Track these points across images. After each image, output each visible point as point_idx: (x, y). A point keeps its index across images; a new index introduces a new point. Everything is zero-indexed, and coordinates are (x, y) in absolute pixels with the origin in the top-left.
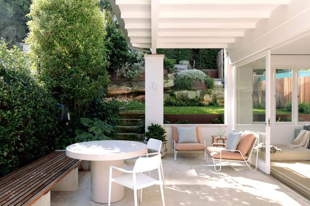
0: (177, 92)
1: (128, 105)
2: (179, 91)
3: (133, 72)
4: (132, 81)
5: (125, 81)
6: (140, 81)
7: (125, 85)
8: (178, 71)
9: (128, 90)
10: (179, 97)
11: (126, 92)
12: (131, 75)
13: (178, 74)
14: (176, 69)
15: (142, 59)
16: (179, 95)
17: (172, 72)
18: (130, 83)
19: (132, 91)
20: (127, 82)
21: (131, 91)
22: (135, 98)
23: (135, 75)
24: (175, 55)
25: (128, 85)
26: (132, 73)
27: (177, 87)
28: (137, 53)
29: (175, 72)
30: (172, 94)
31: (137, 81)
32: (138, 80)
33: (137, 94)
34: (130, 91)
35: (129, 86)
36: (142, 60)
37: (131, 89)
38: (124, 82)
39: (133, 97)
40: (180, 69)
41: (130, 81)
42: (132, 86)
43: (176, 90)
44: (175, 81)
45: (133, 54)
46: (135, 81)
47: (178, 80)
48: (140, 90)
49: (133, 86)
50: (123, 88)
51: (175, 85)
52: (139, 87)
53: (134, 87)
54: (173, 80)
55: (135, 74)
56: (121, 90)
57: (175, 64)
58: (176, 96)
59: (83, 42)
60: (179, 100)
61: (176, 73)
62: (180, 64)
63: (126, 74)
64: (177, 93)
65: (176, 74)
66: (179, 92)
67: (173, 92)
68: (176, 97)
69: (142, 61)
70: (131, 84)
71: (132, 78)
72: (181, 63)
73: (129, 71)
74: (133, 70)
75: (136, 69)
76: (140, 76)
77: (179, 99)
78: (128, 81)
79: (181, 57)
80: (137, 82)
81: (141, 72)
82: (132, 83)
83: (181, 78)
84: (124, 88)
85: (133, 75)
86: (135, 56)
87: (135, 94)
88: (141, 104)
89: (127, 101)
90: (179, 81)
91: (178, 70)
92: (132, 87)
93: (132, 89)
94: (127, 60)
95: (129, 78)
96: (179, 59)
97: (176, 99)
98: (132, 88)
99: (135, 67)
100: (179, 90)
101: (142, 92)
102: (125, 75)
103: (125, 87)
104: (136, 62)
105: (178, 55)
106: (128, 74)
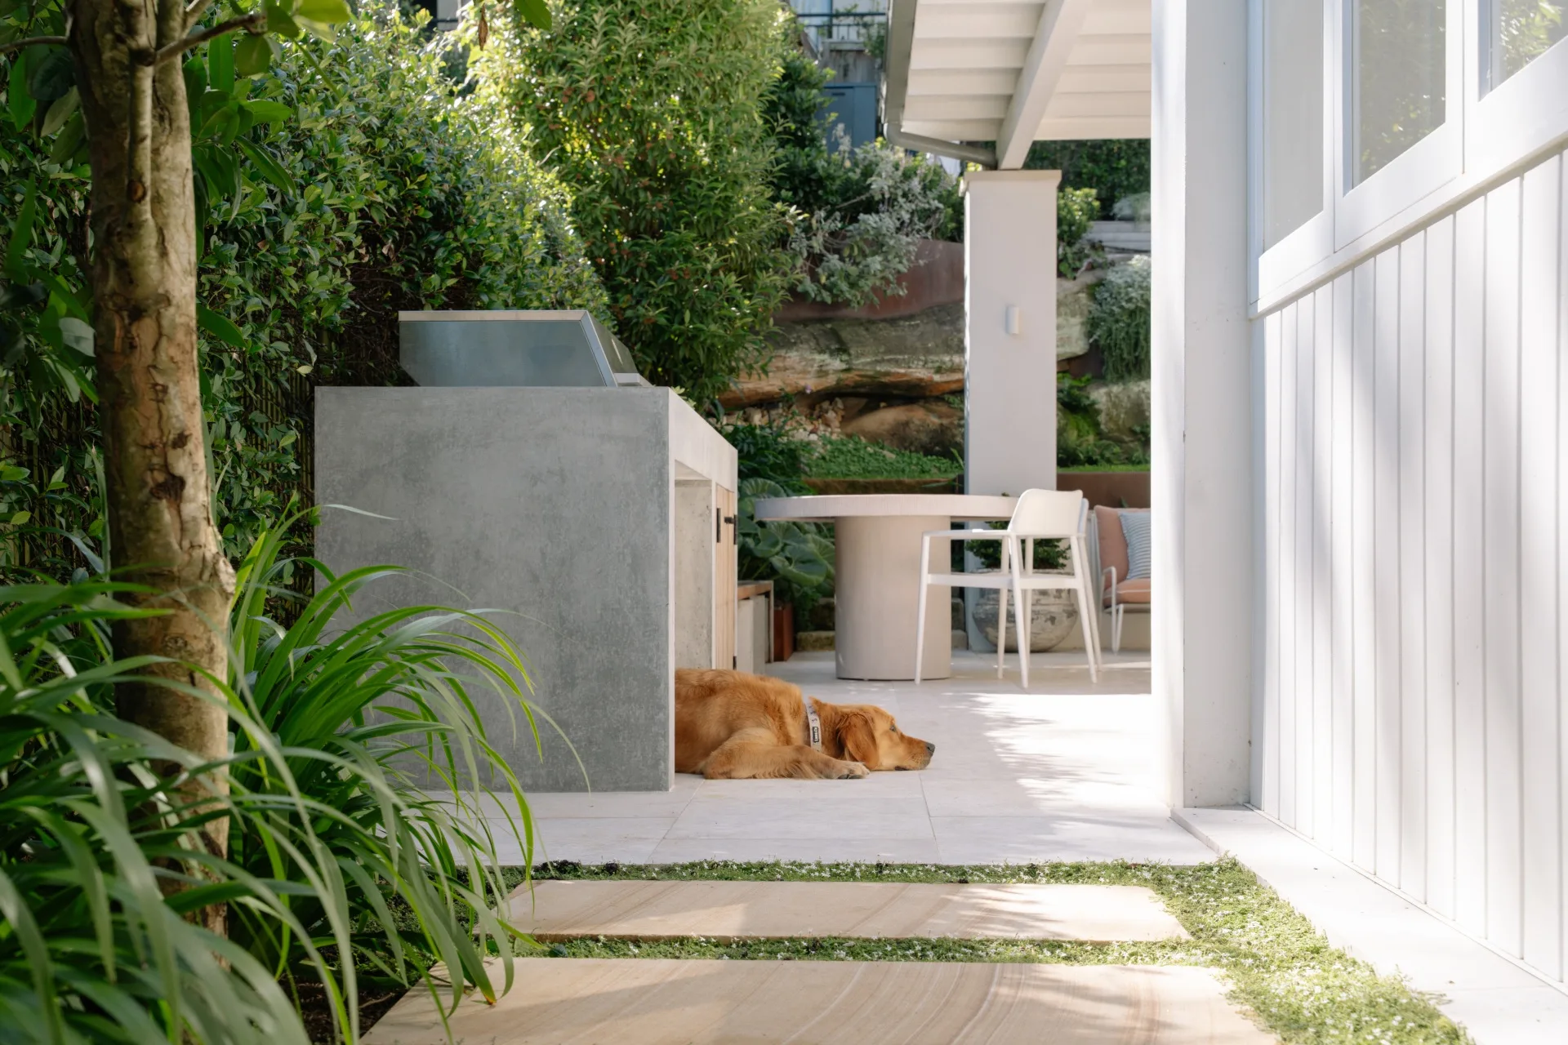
0: (1103, 391)
1: (823, 458)
2: (1116, 383)
3: (853, 270)
4: (843, 319)
5: (805, 322)
6: (884, 320)
7: (807, 341)
8: (1112, 264)
9: (822, 372)
10: (1116, 423)
11: (811, 384)
12: (844, 286)
13: (1112, 276)
14: (1097, 247)
15: (900, 193)
16: (1115, 405)
17: (1076, 270)
18: (835, 335)
19: (843, 376)
20: (816, 329)
21: (839, 380)
22: (852, 427)
23: (862, 283)
24: (1085, 161)
25: (823, 342)
26: (847, 276)
27: (1102, 362)
28: (870, 156)
29: (1092, 267)
30: (1077, 399)
31: (872, 322)
32: (874, 317)
33: (863, 401)
34: (830, 381)
35: (828, 348)
36: (905, 195)
37: (836, 364)
38: (800, 327)
39: (845, 420)
40: (1123, 250)
41: (829, 320)
42: (842, 349)
43: (1100, 379)
44: (1092, 324)
45: (848, 164)
46: (858, 322)
47: (1112, 313)
48: (887, 374)
49: (852, 351)
50: (793, 357)
51: (1095, 349)
52: (885, 353)
53: (857, 357)
54: (1077, 320)
55: (861, 275)
56: (786, 369)
57: (1091, 218)
58: (1098, 412)
59: (706, 122)
60: (1119, 442)
61: (1099, 273)
62: (1123, 219)
63: (815, 278)
64: (1109, 394)
65: (1101, 283)
66: (1116, 389)
67: (1080, 389)
68: (1102, 418)
69: (901, 200)
70: (840, 340)
71: (847, 303)
72: (1127, 212)
73: (834, 260)
74: (850, 256)
75: (867, 251)
76: (889, 292)
77: (1119, 430)
78: (822, 321)
79: (1129, 175)
80: (873, 328)
81: (901, 267)
82: (845, 334)
83: (1130, 306)
84: (803, 359)
85: (853, 285)
86: (858, 171)
87: (852, 401)
88: (894, 456)
89: (814, 437)
90: (1117, 321)
91: (1110, 257)
92: (845, 357)
93: (844, 366)
94: (818, 198)
95: (829, 300)
96: (1113, 187)
97: (1100, 435)
98: (847, 362)
99: (866, 241)
100: (1120, 379)
101: (895, 385)
102: (809, 286)
103: (807, 355)
104: (871, 207)
105: (1107, 161)
106: (823, 280)
